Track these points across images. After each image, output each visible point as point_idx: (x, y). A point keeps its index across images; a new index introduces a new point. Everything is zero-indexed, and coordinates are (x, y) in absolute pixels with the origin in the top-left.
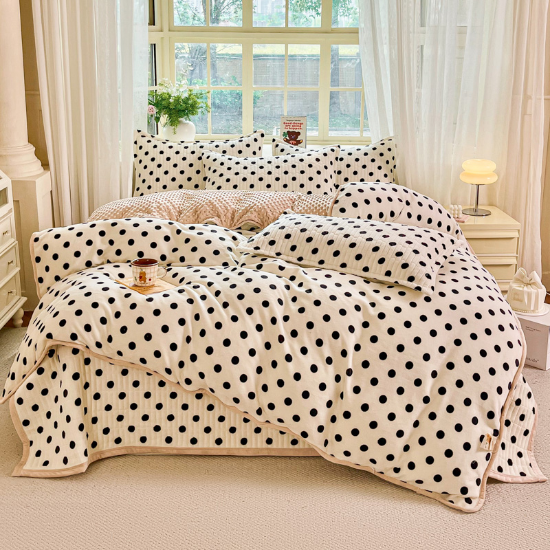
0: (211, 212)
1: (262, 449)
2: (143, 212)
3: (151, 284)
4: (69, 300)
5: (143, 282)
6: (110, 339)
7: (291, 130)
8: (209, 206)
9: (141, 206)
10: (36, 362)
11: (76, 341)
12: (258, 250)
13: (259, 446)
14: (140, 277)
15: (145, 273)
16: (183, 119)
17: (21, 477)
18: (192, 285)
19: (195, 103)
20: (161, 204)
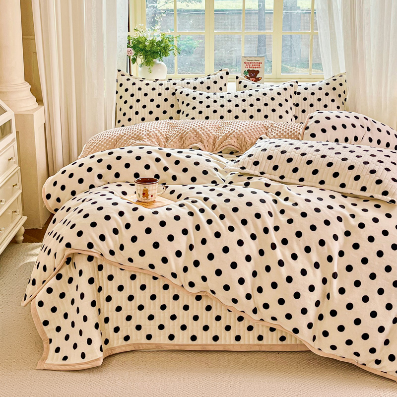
0: (195, 138)
1: (254, 345)
2: (135, 138)
3: (153, 200)
4: (83, 213)
5: (146, 198)
6: (122, 247)
7: (251, 69)
8: (193, 133)
9: (133, 133)
10: (55, 269)
11: (92, 250)
12: (244, 170)
13: (251, 343)
14: (144, 194)
15: (147, 191)
16: (157, 61)
17: (44, 370)
18: (190, 200)
19: (167, 46)
20: (150, 132)
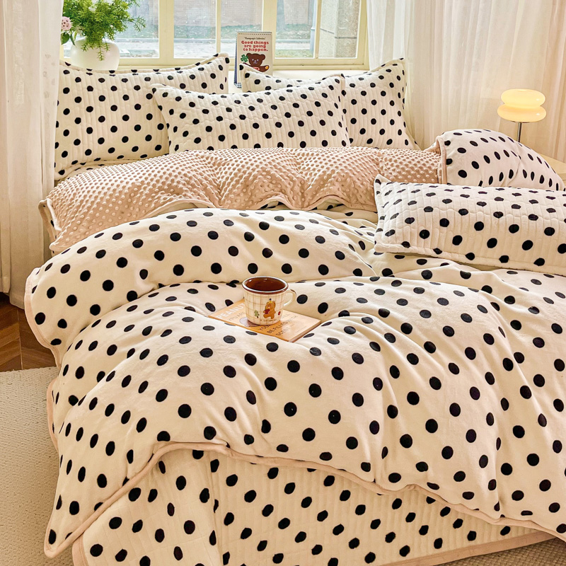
1: (463, 550)
6: (266, 427)
7: (252, 52)
10: (126, 480)
11: (214, 440)
13: (459, 546)
18: (356, 317)
20: (190, 178)
